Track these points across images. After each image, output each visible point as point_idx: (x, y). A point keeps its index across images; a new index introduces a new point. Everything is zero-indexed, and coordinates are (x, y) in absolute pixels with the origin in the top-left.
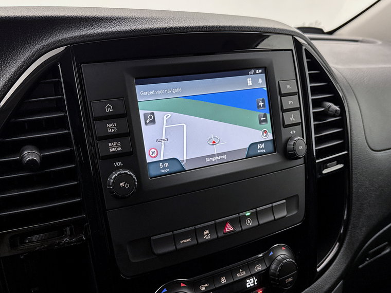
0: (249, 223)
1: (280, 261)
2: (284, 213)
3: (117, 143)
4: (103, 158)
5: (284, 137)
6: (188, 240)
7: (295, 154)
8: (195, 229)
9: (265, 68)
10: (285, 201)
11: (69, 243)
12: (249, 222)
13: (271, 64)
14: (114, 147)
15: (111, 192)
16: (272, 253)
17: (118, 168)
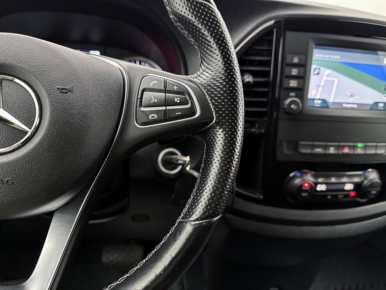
0: (359, 151)
1: (371, 180)
2: (383, 152)
4: (285, 89)
8: (325, 145)
10: (385, 144)
11: (254, 132)
14: (293, 83)
16: (366, 174)
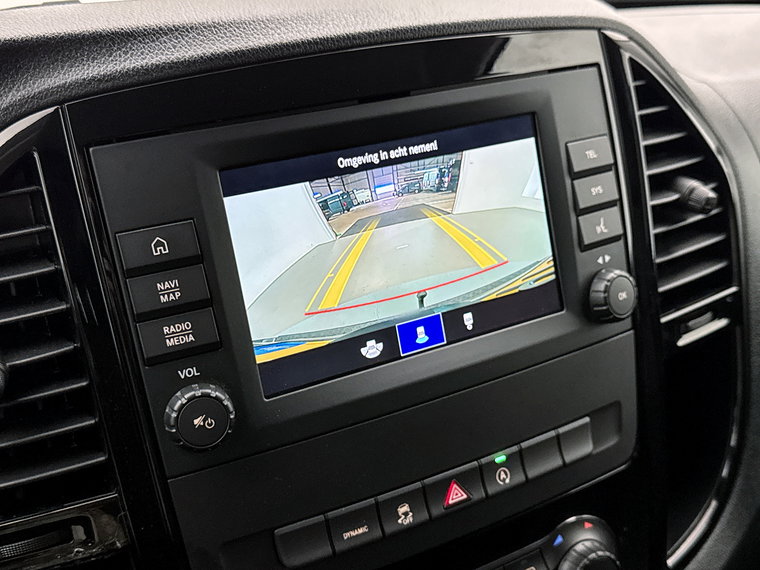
0: (504, 479)
1: (583, 555)
2: (587, 448)
3: (183, 326)
4: (153, 362)
5: (583, 272)
6: (361, 531)
7: (608, 313)
8: (377, 503)
9: (533, 114)
10: (587, 419)
12: (503, 476)
13: (547, 103)
14: (178, 334)
15: (175, 438)
16: (559, 539)
17: (188, 382)
